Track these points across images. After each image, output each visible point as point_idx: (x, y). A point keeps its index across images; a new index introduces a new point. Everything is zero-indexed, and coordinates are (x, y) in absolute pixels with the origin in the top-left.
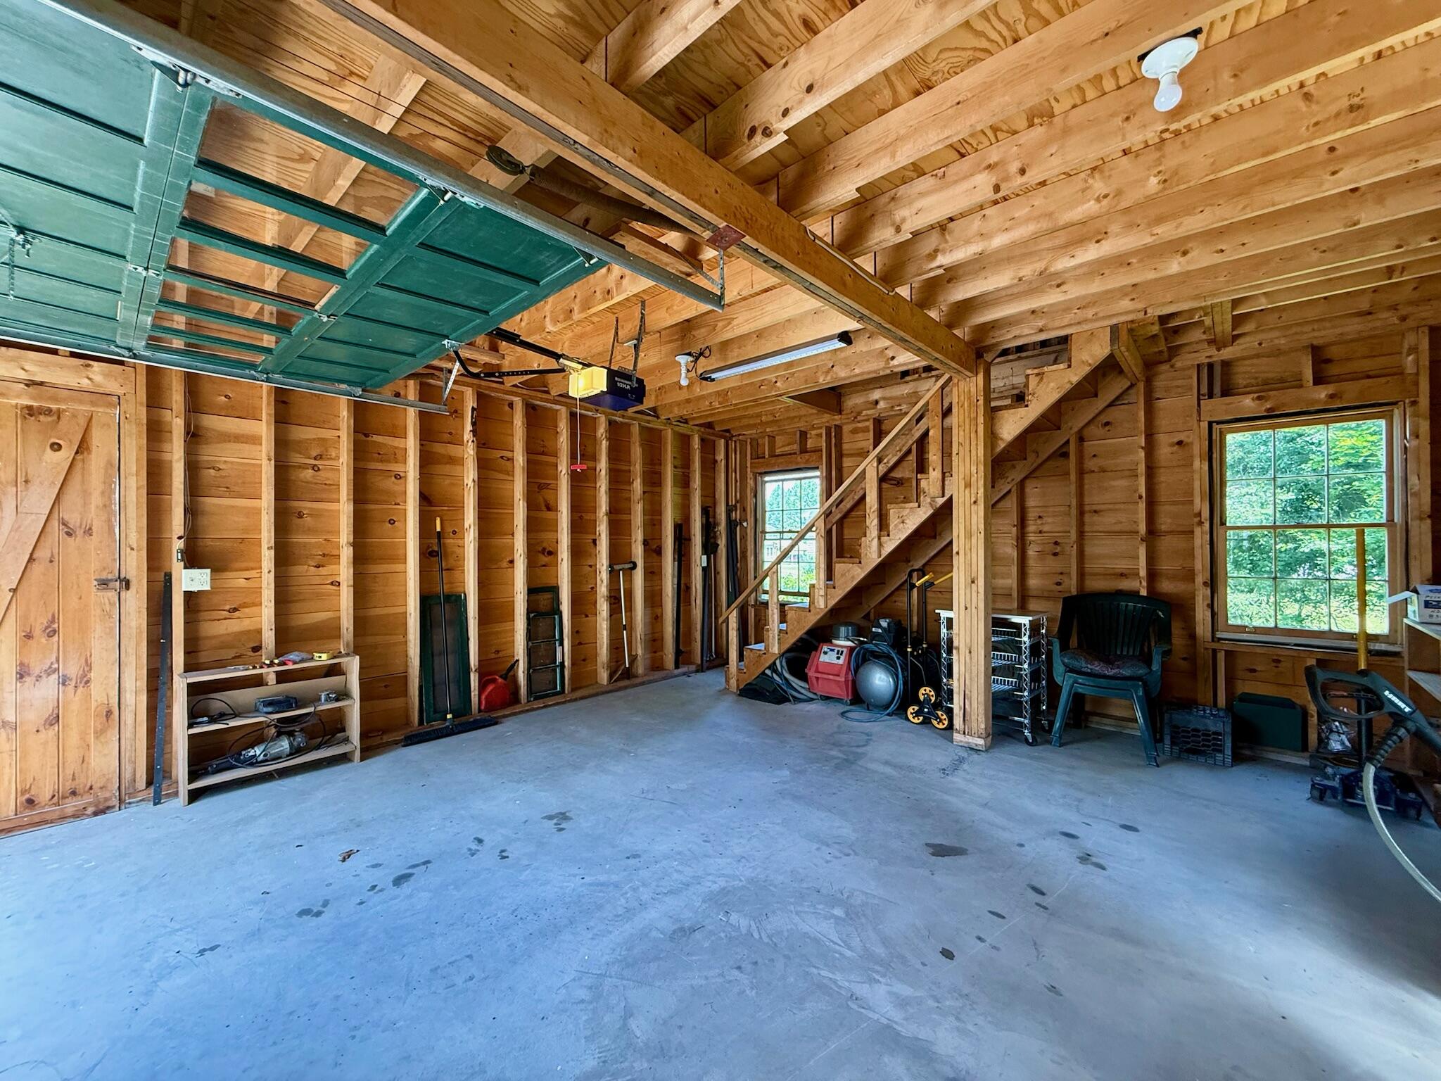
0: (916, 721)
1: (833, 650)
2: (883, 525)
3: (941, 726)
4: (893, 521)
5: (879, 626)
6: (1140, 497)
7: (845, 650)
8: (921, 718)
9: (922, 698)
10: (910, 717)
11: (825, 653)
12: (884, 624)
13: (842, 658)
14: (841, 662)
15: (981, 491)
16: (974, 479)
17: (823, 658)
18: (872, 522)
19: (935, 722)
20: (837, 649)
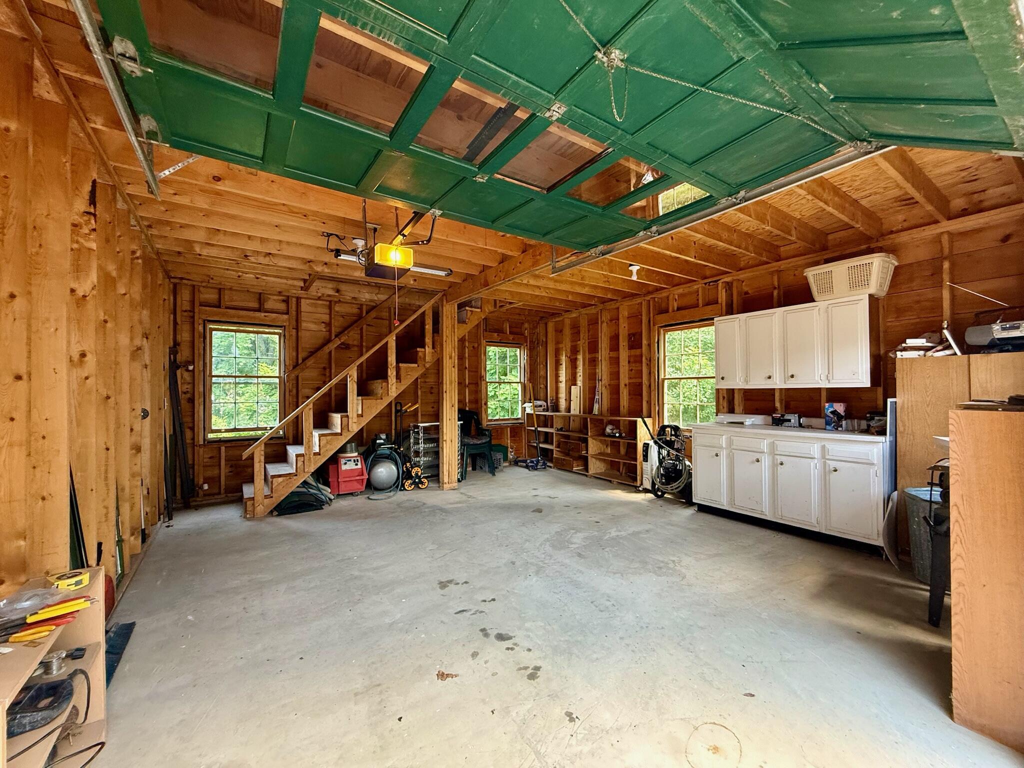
0: (410, 489)
1: (350, 460)
2: (398, 377)
3: (424, 487)
4: (403, 373)
5: (381, 439)
6: (466, 368)
7: (359, 458)
8: (413, 486)
9: (413, 474)
10: (406, 487)
11: (345, 464)
12: (383, 436)
13: (359, 463)
14: (359, 466)
15: (456, 361)
16: (453, 354)
17: (344, 467)
18: (392, 373)
19: (420, 486)
20: (352, 459)
